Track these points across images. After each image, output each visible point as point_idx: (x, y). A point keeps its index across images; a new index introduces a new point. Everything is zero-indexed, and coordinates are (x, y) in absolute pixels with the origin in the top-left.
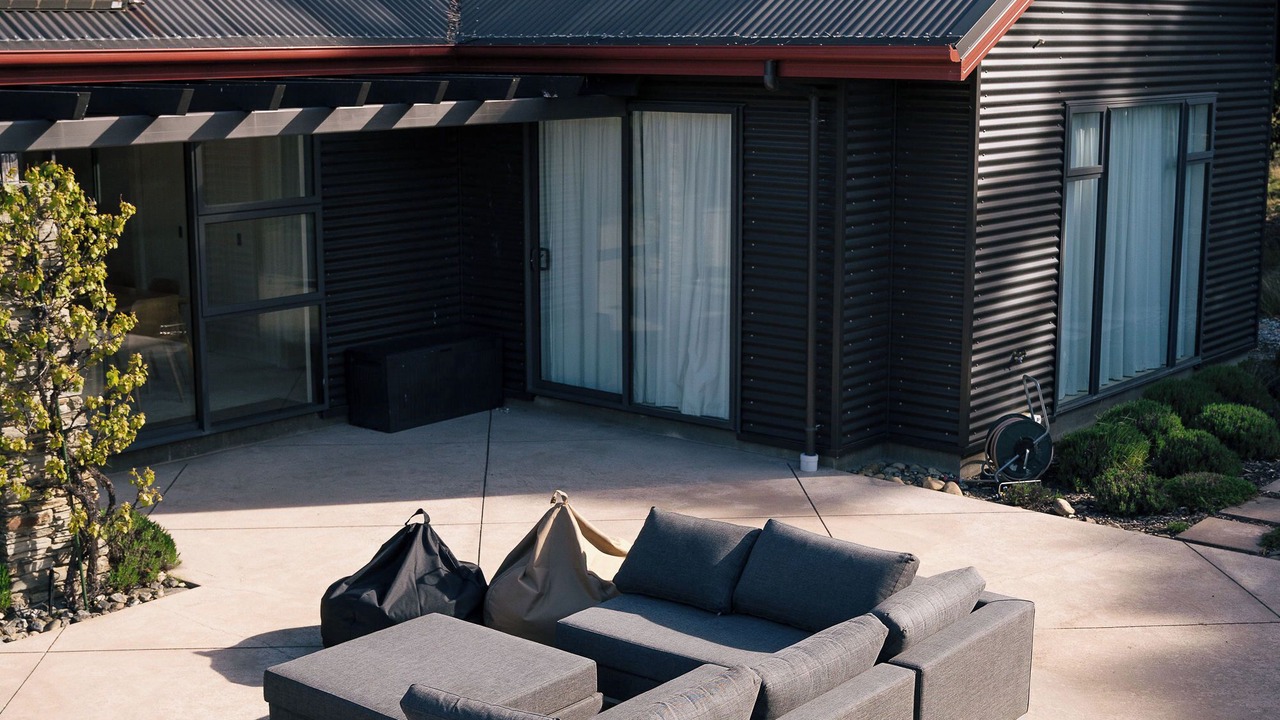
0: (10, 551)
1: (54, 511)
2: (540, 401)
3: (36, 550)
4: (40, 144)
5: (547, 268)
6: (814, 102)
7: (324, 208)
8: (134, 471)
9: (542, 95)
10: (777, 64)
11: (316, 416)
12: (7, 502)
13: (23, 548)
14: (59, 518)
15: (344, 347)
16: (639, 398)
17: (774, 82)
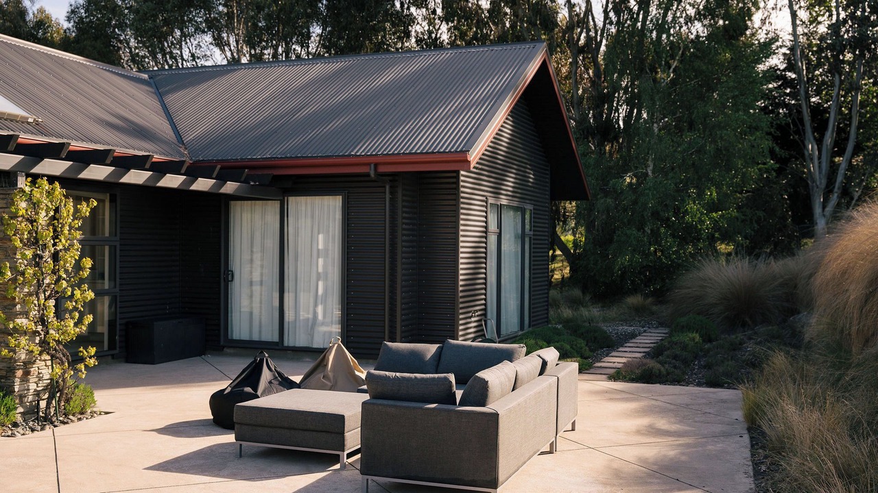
0: (16, 390)
1: (39, 369)
2: (227, 350)
3: (29, 390)
4: (36, 170)
5: (232, 281)
6: (388, 187)
7: (121, 245)
8: (81, 349)
9: (249, 183)
10: (376, 165)
11: (110, 357)
12: (16, 361)
13: (22, 388)
14: (41, 373)
15: (127, 320)
16: (286, 344)
17: (375, 175)
